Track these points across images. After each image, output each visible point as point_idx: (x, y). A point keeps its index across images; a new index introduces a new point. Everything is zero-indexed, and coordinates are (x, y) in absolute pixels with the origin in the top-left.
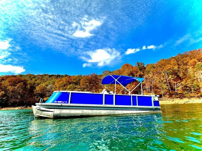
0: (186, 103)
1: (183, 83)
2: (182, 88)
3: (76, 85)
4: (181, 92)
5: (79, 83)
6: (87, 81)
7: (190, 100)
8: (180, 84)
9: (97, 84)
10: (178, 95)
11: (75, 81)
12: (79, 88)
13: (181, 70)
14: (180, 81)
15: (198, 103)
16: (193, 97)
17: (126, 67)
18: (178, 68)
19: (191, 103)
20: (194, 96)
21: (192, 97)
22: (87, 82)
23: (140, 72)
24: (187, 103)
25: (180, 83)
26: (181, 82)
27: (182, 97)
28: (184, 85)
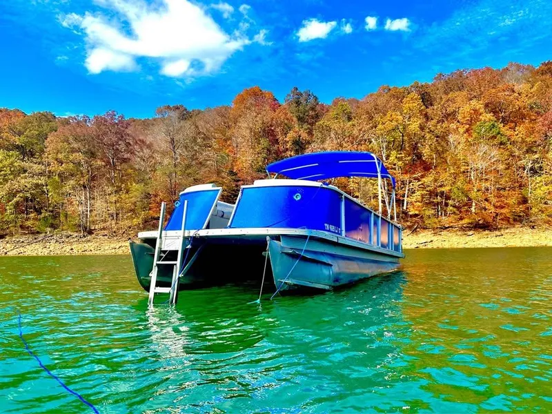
0: (421, 247)
1: (428, 180)
2: (422, 196)
3: (23, 160)
4: (417, 212)
5: (42, 151)
6: (75, 145)
7: (435, 238)
8: (420, 183)
9: (125, 161)
10: (407, 221)
11: (18, 140)
12: (41, 174)
13: (428, 136)
14: (420, 174)
15: (455, 246)
16: (449, 227)
17: (251, 101)
18: (422, 128)
19: (435, 247)
20: (451, 227)
21: (446, 228)
22: (79, 150)
23: (297, 127)
24: (424, 247)
25: (419, 181)
26: (423, 176)
27: (416, 228)
28: (428, 189)
